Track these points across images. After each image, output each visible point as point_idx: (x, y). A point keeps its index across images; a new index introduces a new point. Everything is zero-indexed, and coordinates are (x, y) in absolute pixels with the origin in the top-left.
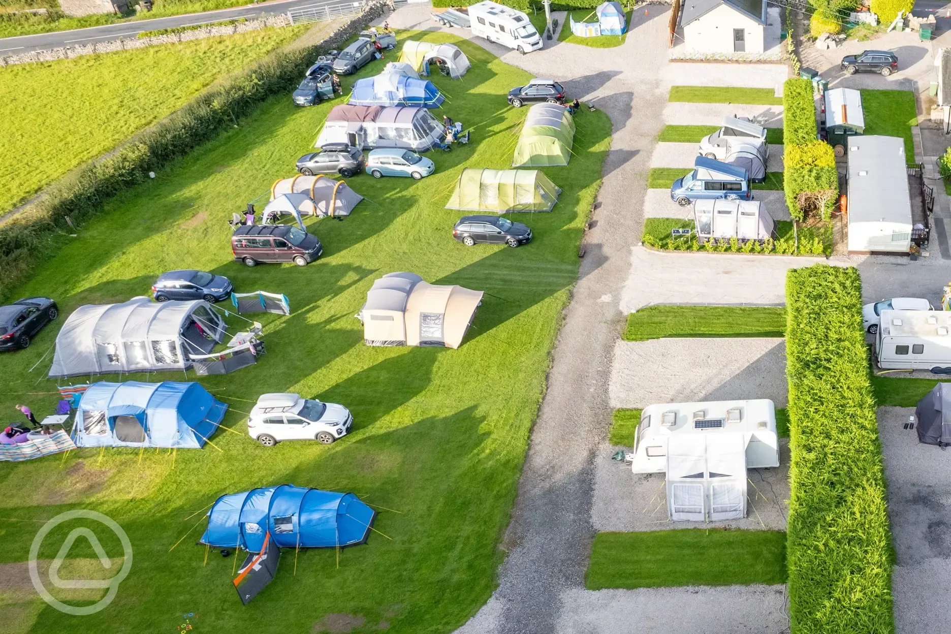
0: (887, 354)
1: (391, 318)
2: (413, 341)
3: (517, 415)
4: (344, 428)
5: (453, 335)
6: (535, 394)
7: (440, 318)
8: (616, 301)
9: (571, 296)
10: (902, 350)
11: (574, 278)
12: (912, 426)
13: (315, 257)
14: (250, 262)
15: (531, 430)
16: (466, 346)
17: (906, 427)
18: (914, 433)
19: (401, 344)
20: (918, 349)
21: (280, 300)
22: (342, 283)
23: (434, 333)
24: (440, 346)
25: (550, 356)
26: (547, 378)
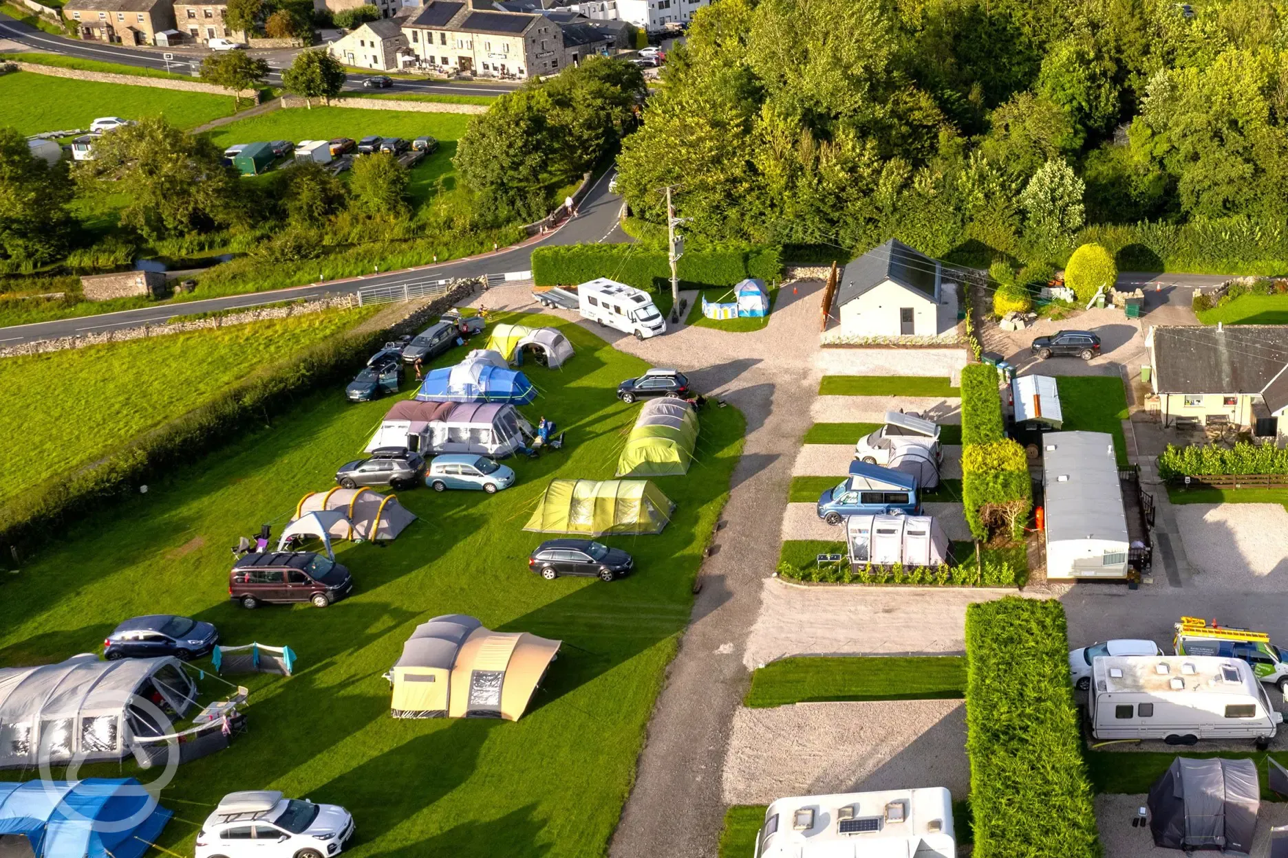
0: (1104, 716)
1: (431, 679)
2: (458, 710)
3: (591, 818)
4: (339, 843)
5: (514, 704)
6: (620, 786)
7: (498, 677)
8: (739, 651)
9: (679, 646)
10: (1124, 712)
11: (684, 621)
12: (1143, 820)
13: (340, 595)
14: (250, 603)
15: (609, 840)
16: (530, 717)
17: (1135, 823)
18: (1147, 832)
19: (442, 714)
20: (1147, 710)
21: (281, 655)
22: (372, 630)
23: (488, 699)
24: (495, 717)
25: (645, 732)
26: (638, 762)
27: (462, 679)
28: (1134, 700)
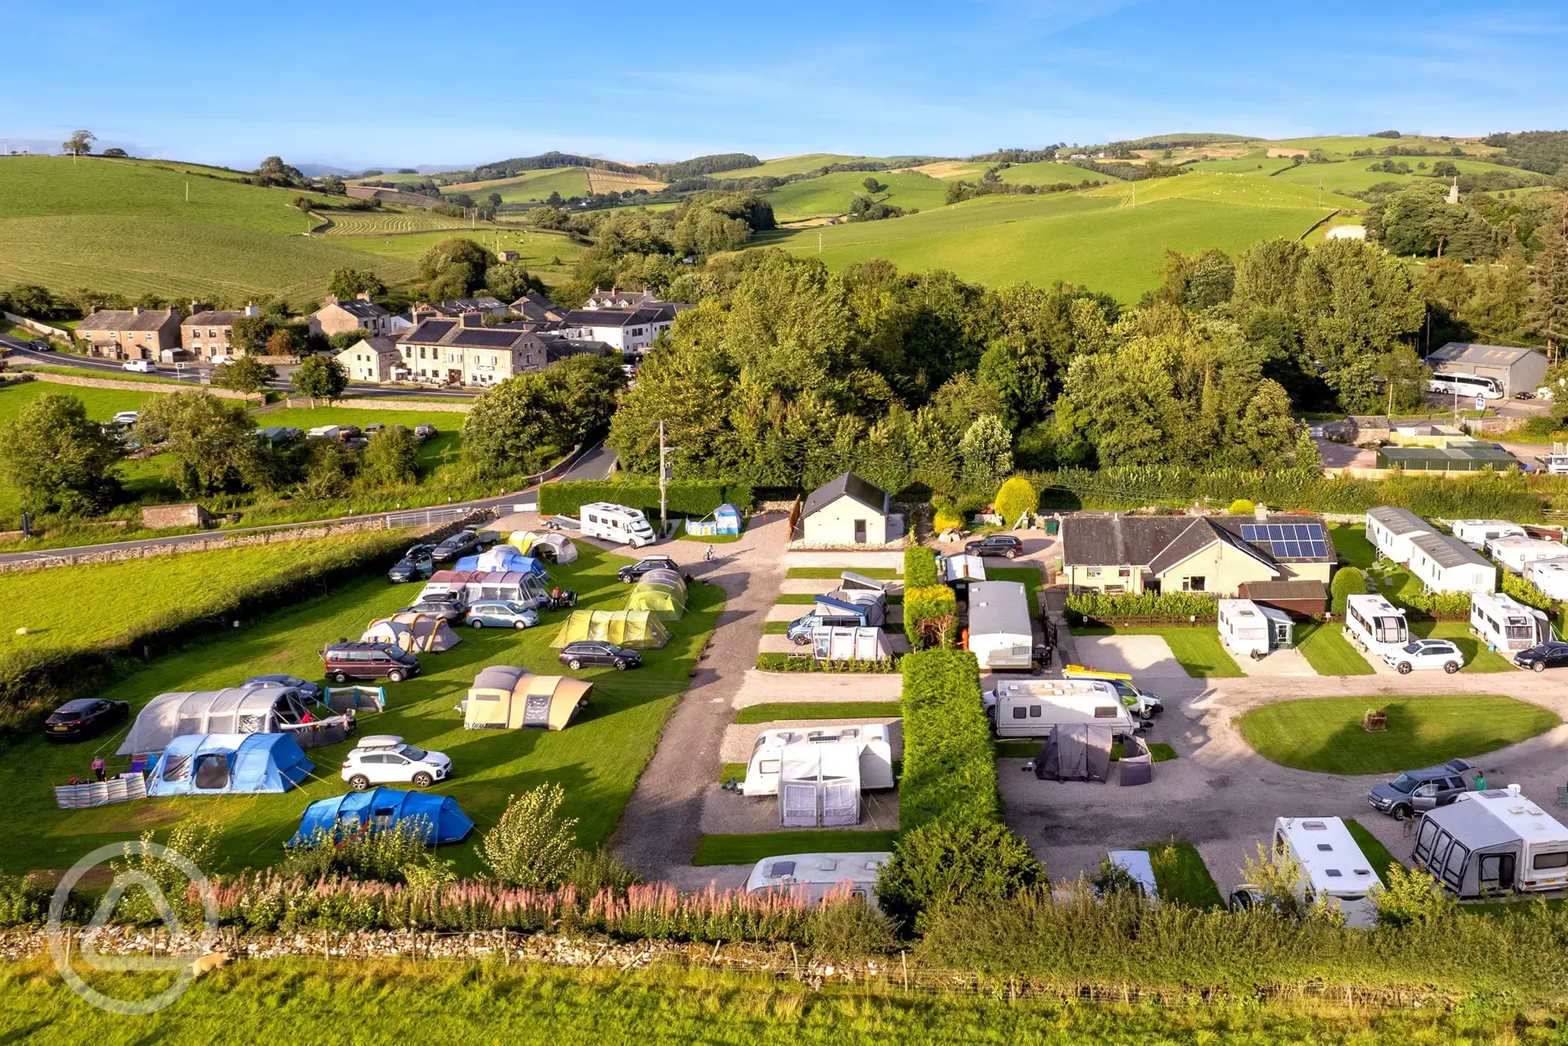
0: (1005, 717)
1: (497, 698)
2: (516, 723)
3: (624, 768)
4: (444, 771)
5: (559, 717)
6: (644, 752)
7: (546, 700)
8: (729, 701)
9: (682, 699)
10: (1019, 713)
11: (686, 689)
12: (1030, 769)
13: (411, 674)
14: (341, 678)
15: (639, 777)
16: (570, 730)
17: (1024, 769)
18: (1033, 774)
19: (501, 726)
20: (1036, 711)
21: (376, 695)
22: (440, 692)
23: (537, 715)
24: (544, 727)
25: (660, 734)
26: (656, 747)
27: (520, 701)
28: (1027, 703)
